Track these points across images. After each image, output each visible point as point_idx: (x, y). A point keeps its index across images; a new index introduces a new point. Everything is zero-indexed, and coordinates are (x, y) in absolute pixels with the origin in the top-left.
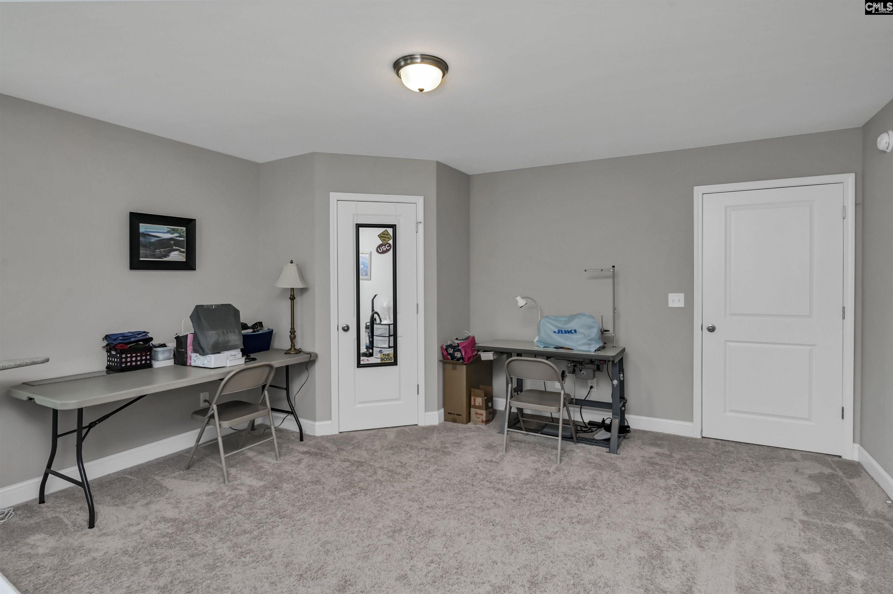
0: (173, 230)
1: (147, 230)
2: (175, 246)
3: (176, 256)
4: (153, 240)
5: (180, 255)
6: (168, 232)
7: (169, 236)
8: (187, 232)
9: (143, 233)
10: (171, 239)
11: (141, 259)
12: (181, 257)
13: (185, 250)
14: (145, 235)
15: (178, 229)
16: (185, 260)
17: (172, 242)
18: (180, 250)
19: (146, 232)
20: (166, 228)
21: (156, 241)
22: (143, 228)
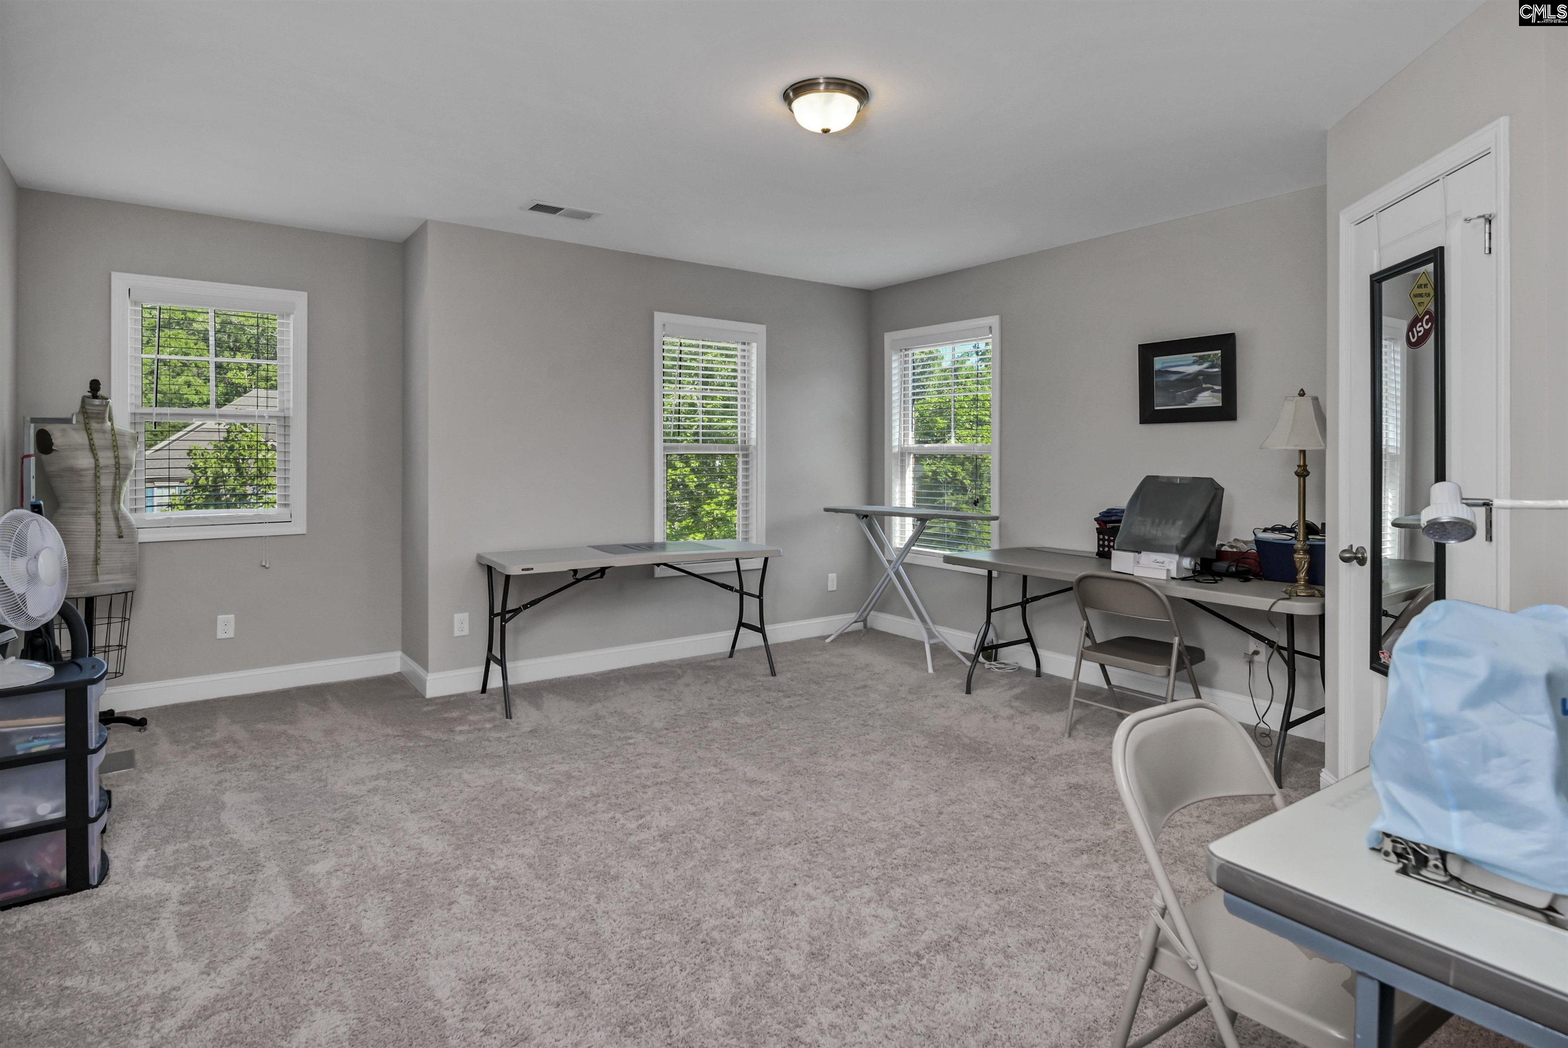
0: (1201, 358)
1: (1165, 365)
2: (1206, 384)
3: (1208, 399)
4: (1173, 378)
5: (1213, 396)
6: (1195, 363)
7: (1195, 368)
8: (1223, 356)
9: (1159, 371)
10: (1200, 373)
11: (1156, 408)
12: (1215, 400)
13: (1220, 388)
14: (1164, 372)
15: (1209, 355)
16: (1221, 405)
17: (1201, 377)
18: (1213, 388)
19: (1163, 368)
20: (1190, 357)
21: (1177, 380)
22: (1159, 363)
